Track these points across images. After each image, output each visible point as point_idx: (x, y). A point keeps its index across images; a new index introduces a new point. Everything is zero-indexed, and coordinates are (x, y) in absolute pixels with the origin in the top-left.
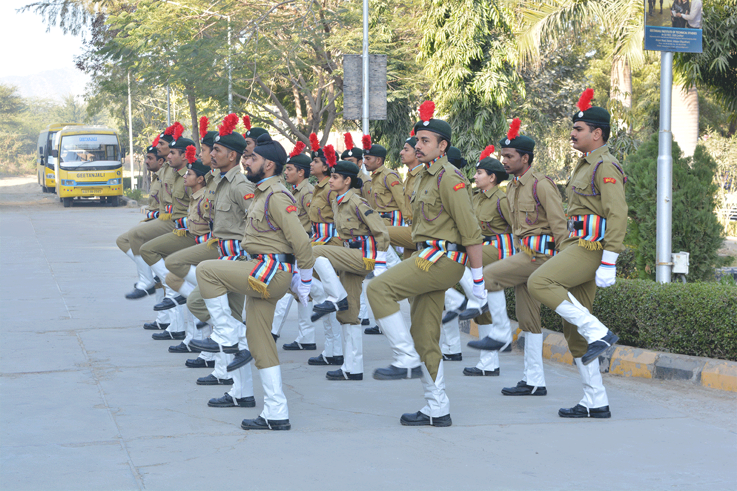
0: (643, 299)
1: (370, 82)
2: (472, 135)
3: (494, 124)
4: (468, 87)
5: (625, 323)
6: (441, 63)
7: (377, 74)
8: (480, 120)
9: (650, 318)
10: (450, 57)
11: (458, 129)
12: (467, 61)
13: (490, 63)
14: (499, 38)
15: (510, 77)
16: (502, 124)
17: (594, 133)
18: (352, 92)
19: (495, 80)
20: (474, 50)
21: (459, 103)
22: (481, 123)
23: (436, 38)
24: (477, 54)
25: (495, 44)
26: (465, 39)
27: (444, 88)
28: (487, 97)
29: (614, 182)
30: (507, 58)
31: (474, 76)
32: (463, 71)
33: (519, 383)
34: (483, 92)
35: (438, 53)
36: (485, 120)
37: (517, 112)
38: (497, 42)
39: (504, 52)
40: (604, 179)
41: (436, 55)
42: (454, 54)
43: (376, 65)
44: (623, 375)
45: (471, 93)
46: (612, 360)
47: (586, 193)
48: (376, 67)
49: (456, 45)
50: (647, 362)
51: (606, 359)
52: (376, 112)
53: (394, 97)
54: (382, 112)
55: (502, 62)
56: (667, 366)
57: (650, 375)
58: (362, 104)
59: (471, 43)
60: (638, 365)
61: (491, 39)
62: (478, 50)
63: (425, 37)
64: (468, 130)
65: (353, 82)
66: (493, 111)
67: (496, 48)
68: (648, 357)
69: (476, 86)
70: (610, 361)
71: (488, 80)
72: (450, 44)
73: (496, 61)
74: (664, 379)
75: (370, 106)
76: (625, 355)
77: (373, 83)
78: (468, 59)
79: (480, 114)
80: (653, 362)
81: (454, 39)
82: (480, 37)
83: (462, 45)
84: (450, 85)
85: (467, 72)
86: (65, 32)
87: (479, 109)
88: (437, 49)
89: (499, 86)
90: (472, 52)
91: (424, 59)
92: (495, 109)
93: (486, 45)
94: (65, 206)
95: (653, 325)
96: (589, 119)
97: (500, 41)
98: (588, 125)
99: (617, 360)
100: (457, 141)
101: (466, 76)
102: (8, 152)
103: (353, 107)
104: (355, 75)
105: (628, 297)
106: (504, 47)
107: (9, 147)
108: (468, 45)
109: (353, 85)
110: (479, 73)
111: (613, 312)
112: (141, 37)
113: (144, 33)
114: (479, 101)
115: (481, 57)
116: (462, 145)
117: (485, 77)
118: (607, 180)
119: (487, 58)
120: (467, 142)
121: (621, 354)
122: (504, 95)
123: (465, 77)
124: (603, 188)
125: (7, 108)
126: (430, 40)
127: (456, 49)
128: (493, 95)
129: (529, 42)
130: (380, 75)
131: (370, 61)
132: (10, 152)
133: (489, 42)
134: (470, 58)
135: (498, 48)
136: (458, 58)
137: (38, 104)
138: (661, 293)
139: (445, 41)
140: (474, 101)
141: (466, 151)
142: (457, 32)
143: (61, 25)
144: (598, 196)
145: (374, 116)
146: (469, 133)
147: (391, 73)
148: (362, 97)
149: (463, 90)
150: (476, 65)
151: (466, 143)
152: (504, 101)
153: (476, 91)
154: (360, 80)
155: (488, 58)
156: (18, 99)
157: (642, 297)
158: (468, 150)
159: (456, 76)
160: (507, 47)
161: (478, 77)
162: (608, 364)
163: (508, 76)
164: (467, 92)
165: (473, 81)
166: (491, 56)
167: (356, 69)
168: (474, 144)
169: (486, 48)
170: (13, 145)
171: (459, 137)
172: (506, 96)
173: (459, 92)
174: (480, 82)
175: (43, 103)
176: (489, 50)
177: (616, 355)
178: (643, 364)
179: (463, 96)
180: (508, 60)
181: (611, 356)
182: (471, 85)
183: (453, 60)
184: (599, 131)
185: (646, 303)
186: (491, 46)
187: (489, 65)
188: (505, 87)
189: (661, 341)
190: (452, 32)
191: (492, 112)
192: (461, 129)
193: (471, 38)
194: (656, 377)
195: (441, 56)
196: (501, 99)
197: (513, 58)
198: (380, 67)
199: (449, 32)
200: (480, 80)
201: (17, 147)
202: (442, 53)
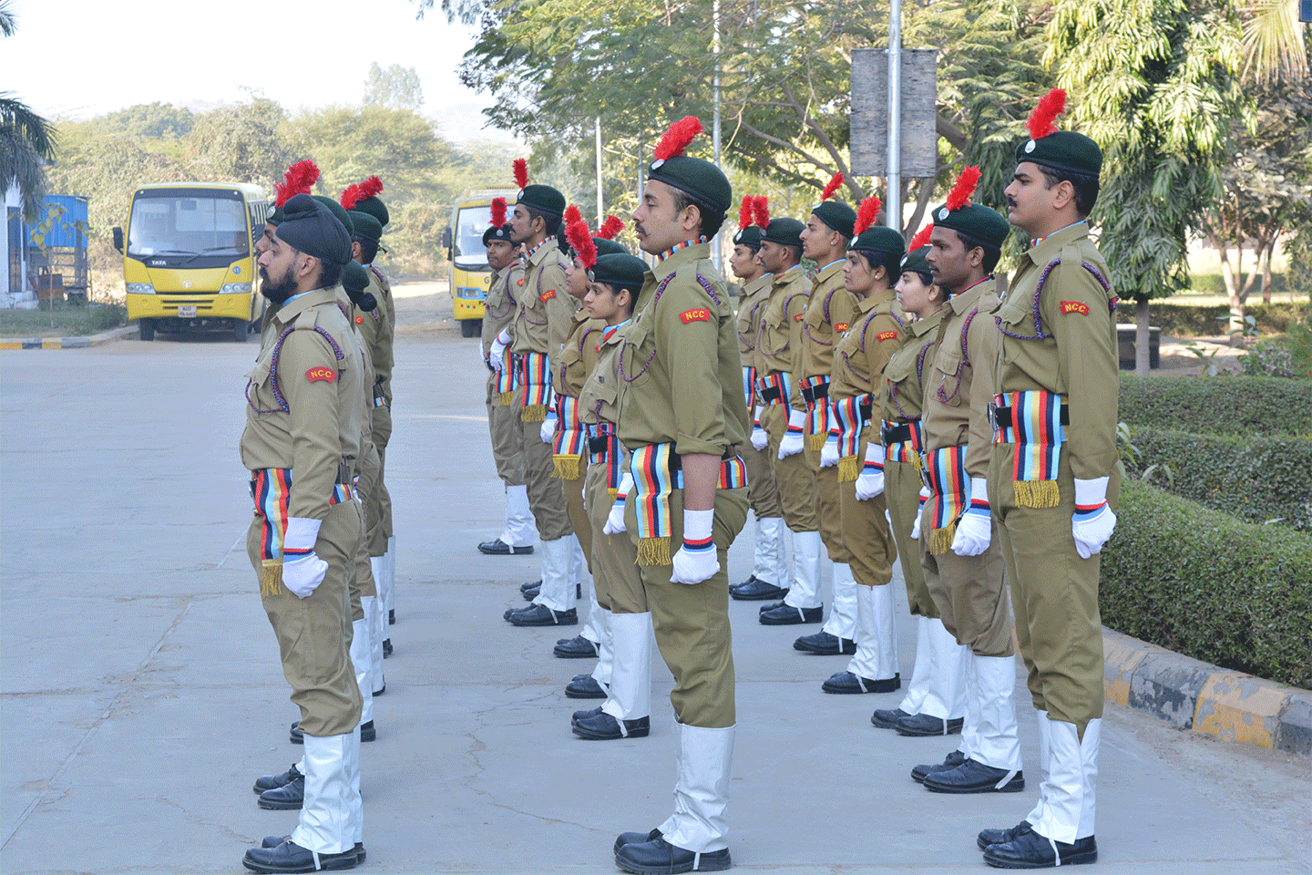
0: (1263, 571)
1: (902, 103)
2: (1147, 206)
3: (1192, 185)
4: (1141, 112)
5: (1230, 620)
6: (1087, 68)
7: (918, 87)
8: (1164, 179)
9: (1277, 613)
10: (1104, 55)
11: (1121, 196)
12: (1139, 63)
13: (1185, 67)
14: (1204, 17)
15: (1225, 94)
16: (1209, 185)
17: (1055, 192)
18: (868, 122)
19: (1192, 99)
20: (1152, 42)
21: (1121, 144)
22: (1167, 183)
23: (1078, 20)
24: (1158, 50)
25: (1196, 28)
26: (1134, 21)
27: (1092, 116)
28: (1177, 134)
29: (1086, 313)
30: (1219, 57)
31: (1152, 92)
32: (1130, 83)
33: (950, 756)
34: (1169, 124)
35: (1082, 49)
36: (1174, 179)
37: (1292, 164)
38: (1201, 24)
39: (1214, 44)
40: (1063, 303)
41: (1077, 52)
42: (1111, 49)
43: (916, 70)
44: (1219, 737)
45: (1145, 124)
46: (1199, 702)
47: (1019, 333)
48: (916, 74)
49: (1116, 32)
50: (1263, 713)
51: (1188, 700)
52: (915, 162)
53: (1011, 133)
54: (927, 163)
55: (1210, 63)
56: (1303, 724)
57: (1269, 741)
58: (886, 146)
59: (1148, 29)
60: (1247, 716)
61: (1187, 19)
62: (1161, 41)
63: (1057, 16)
64: (1141, 196)
65: (870, 102)
66: (1191, 160)
67: (1198, 37)
68: (1268, 698)
69: (1155, 112)
70: (1194, 704)
71: (1180, 99)
72: (1104, 29)
73: (1196, 62)
74: (1295, 752)
75: (902, 151)
76: (1225, 693)
77: (910, 104)
78: (1139, 59)
79: (1165, 167)
80: (1275, 713)
81: (1113, 21)
82: (1165, 17)
83: (1129, 32)
84: (1104, 109)
85: (1139, 83)
86: (450, 20)
87: (1163, 156)
88: (1081, 39)
89: (1201, 110)
90: (1148, 44)
91: (1056, 62)
92: (1193, 156)
93: (1179, 31)
94: (465, 336)
95: (1282, 630)
96: (1047, 158)
97: (1206, 23)
98: (1043, 171)
99: (1209, 702)
100: (1118, 219)
101: (1135, 91)
102: (422, 237)
103: (868, 152)
104: (873, 90)
105: (1237, 566)
106: (1215, 34)
107: (425, 227)
108: (1140, 31)
109: (869, 108)
110: (1162, 86)
111: (1210, 595)
112: (547, 21)
113: (550, 15)
114: (1163, 141)
115: (1167, 56)
116: (1127, 227)
117: (1174, 94)
118: (1068, 308)
119: (1179, 56)
120: (1139, 220)
121: (1216, 690)
122: (1212, 128)
123: (1132, 94)
124: (1059, 325)
125: (418, 159)
126: (1066, 22)
127: (1116, 40)
128: (1189, 130)
129: (1284, 25)
130: (924, 88)
131: (903, 61)
132: (426, 237)
133: (1184, 26)
134: (1144, 58)
135: (1202, 36)
136: (1121, 57)
137: (490, 153)
138: (1298, 560)
139: (1096, 24)
140: (1153, 140)
141: (1135, 237)
142: (1120, 7)
143: (443, 7)
144: (1049, 341)
145: (910, 170)
146: (1142, 204)
147: (1007, 87)
148: (886, 131)
149: (1130, 119)
150: (1157, 70)
151: (1136, 222)
152: (1211, 141)
153: (1156, 121)
154: (884, 98)
155: (1181, 58)
156: (438, 144)
157: (1262, 567)
158: (1140, 237)
159: (1115, 93)
160: (1220, 34)
161: (1160, 95)
162: (1190, 712)
163: (1221, 92)
164: (1139, 123)
165: (1150, 102)
166: (1186, 53)
167: (876, 77)
168: (1152, 225)
169: (1177, 36)
170: (432, 224)
171: (1122, 210)
172: (1215, 130)
173: (1122, 124)
174: (1165, 103)
175: (498, 151)
176: (1183, 41)
177: (1207, 692)
178: (1256, 716)
179: (1129, 131)
180: (1220, 60)
181: (1198, 692)
182: (1147, 110)
183: (1110, 61)
184: (1068, 188)
185: (1269, 580)
186: (1188, 34)
187: (1182, 70)
188: (1214, 114)
189: (1296, 665)
190: (1110, 7)
191: (1187, 163)
192: (1126, 196)
193: (1147, 19)
194: (1280, 748)
195: (1087, 54)
196: (1205, 138)
197: (1229, 54)
198: (924, 74)
199: (1103, 6)
200: (1164, 99)
201: (439, 227)
202: (1089, 48)
